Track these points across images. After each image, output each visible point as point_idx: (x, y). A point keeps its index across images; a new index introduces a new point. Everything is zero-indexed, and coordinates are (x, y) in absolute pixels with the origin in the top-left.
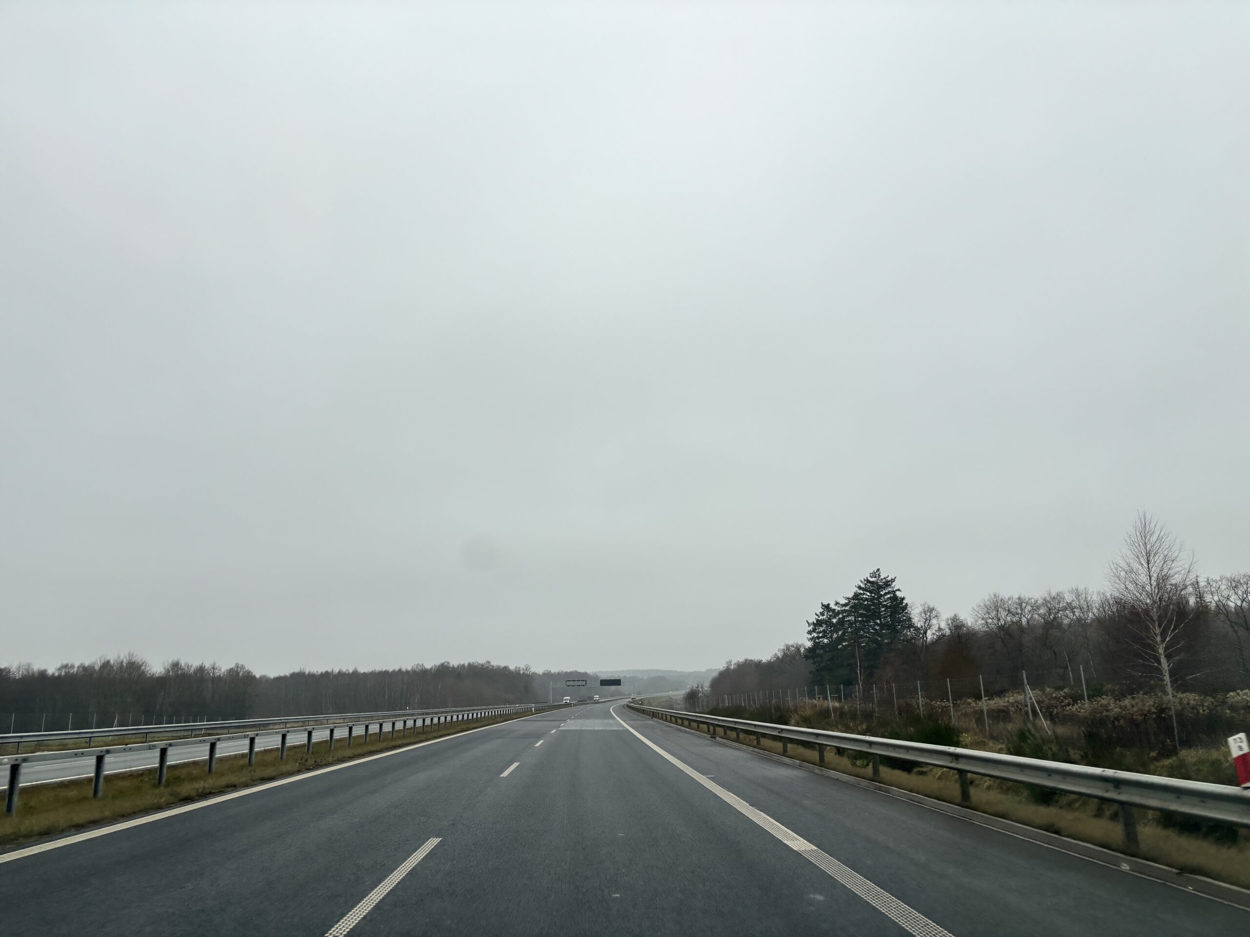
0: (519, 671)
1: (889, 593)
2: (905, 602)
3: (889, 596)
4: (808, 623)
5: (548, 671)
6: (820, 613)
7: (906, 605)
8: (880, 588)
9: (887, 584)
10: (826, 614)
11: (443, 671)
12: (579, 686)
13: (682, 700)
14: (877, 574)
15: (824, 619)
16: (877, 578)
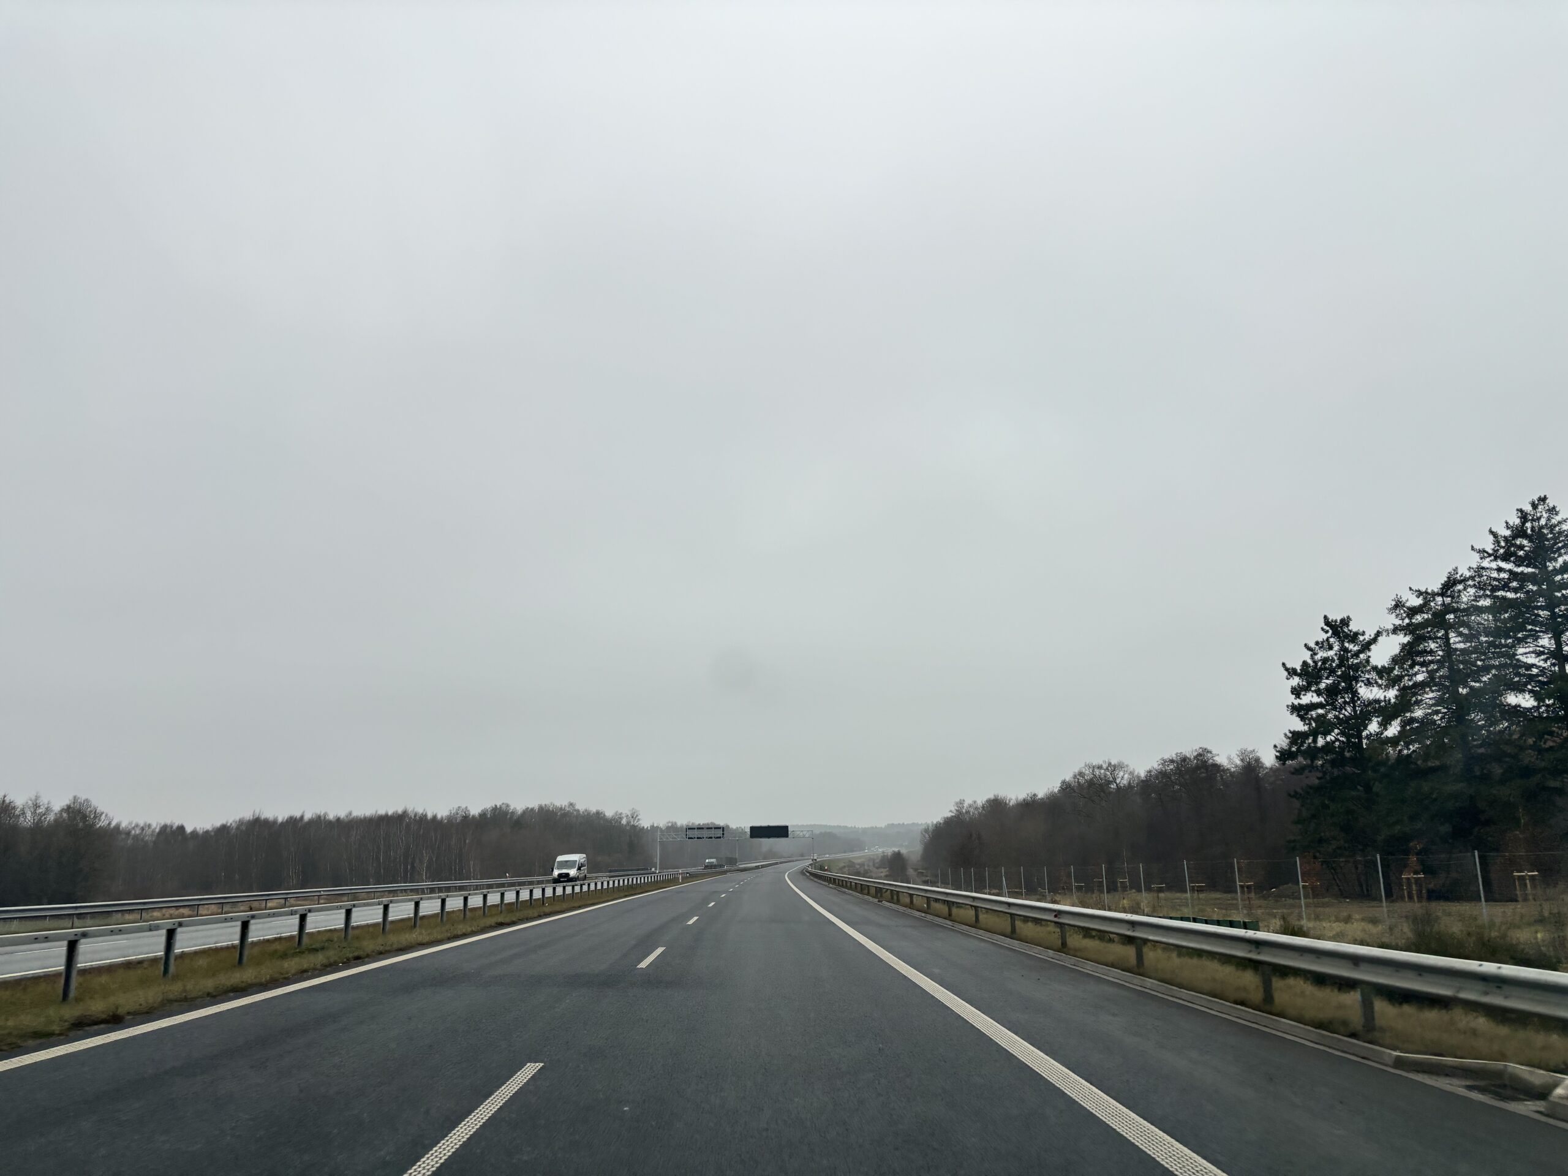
0: (621, 818)
4: (1288, 669)
5: (672, 823)
6: (1318, 642)
10: (1335, 645)
11: (497, 818)
12: (711, 838)
13: (877, 865)
14: (1540, 510)
15: (1329, 658)
16: (1543, 521)
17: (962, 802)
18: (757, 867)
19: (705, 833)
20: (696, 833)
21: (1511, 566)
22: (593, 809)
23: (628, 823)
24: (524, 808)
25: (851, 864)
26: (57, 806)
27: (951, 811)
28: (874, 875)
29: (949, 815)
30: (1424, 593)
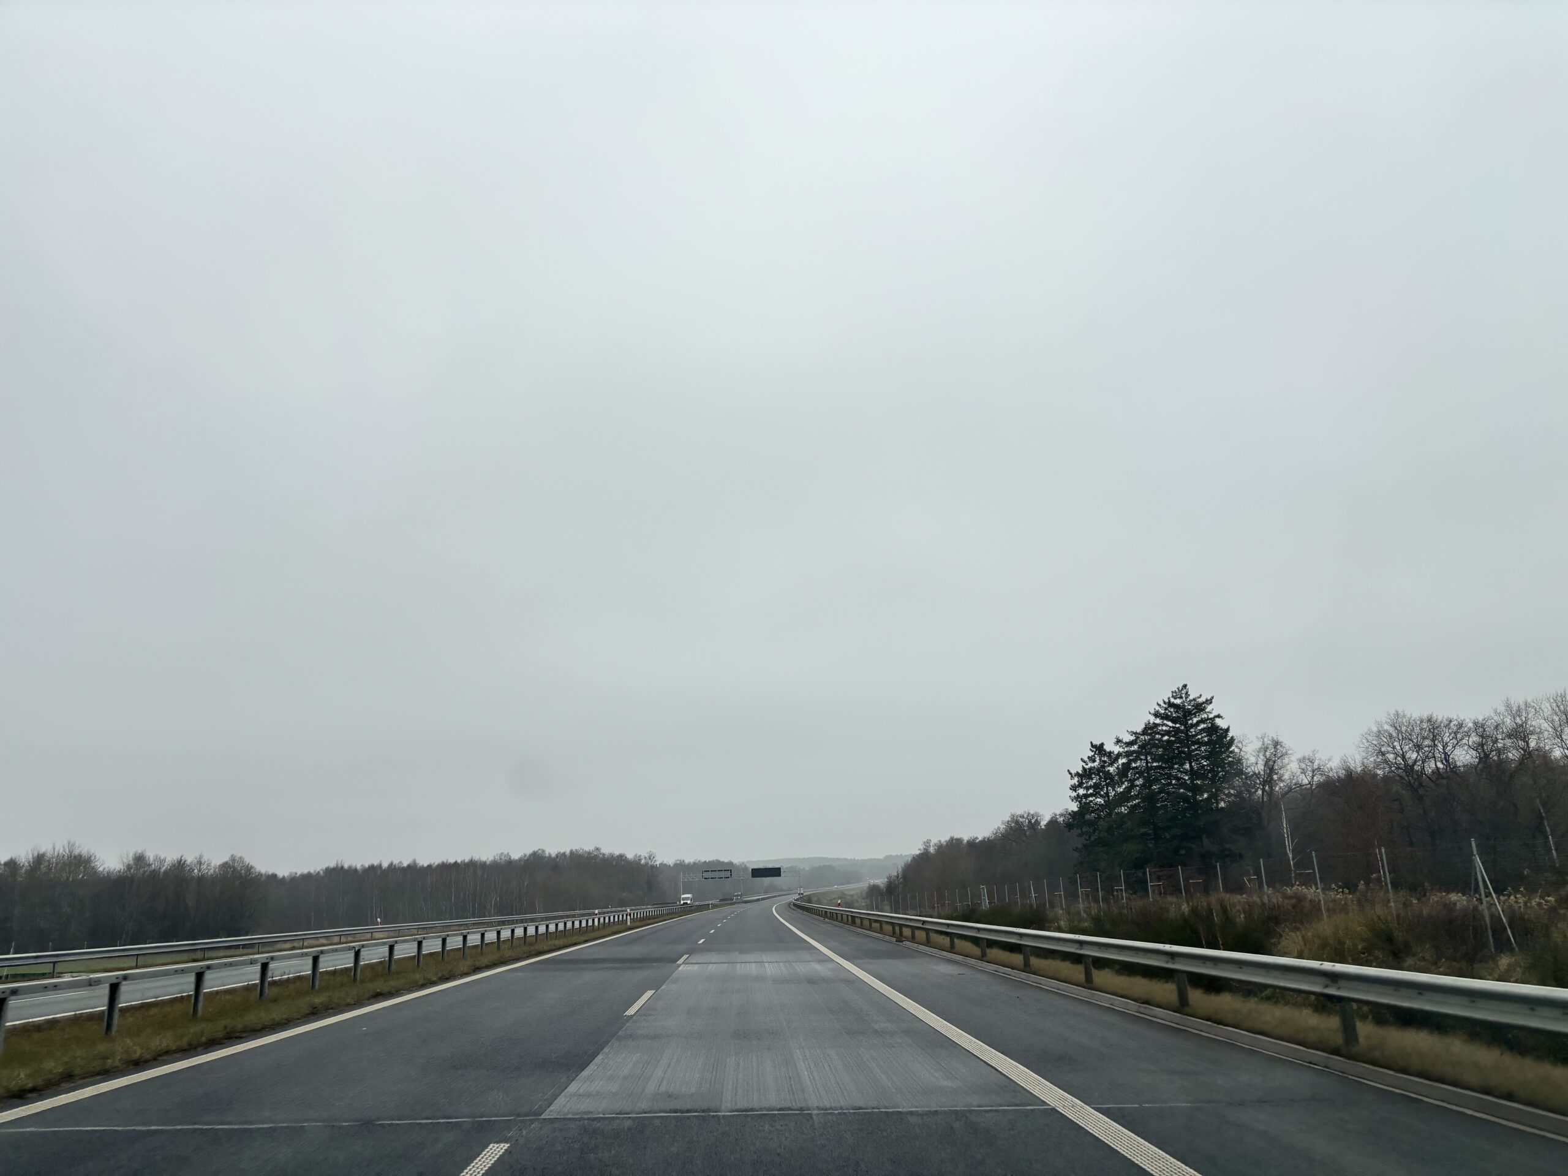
0: (640, 860)
1: (1202, 721)
2: (1230, 734)
3: (1202, 726)
4: (1071, 774)
5: (680, 860)
6: (1089, 757)
7: (1232, 739)
8: (1188, 714)
9: (1200, 707)
10: (1097, 759)
12: (721, 878)
14: (1183, 692)
15: (1094, 767)
16: (1184, 699)
17: (928, 842)
18: (758, 900)
19: (717, 874)
20: (710, 875)
21: (1170, 724)
22: (617, 852)
23: (647, 864)
24: (557, 853)
25: (842, 895)
26: (217, 863)
27: (920, 849)
29: (918, 852)
30: (1134, 733)
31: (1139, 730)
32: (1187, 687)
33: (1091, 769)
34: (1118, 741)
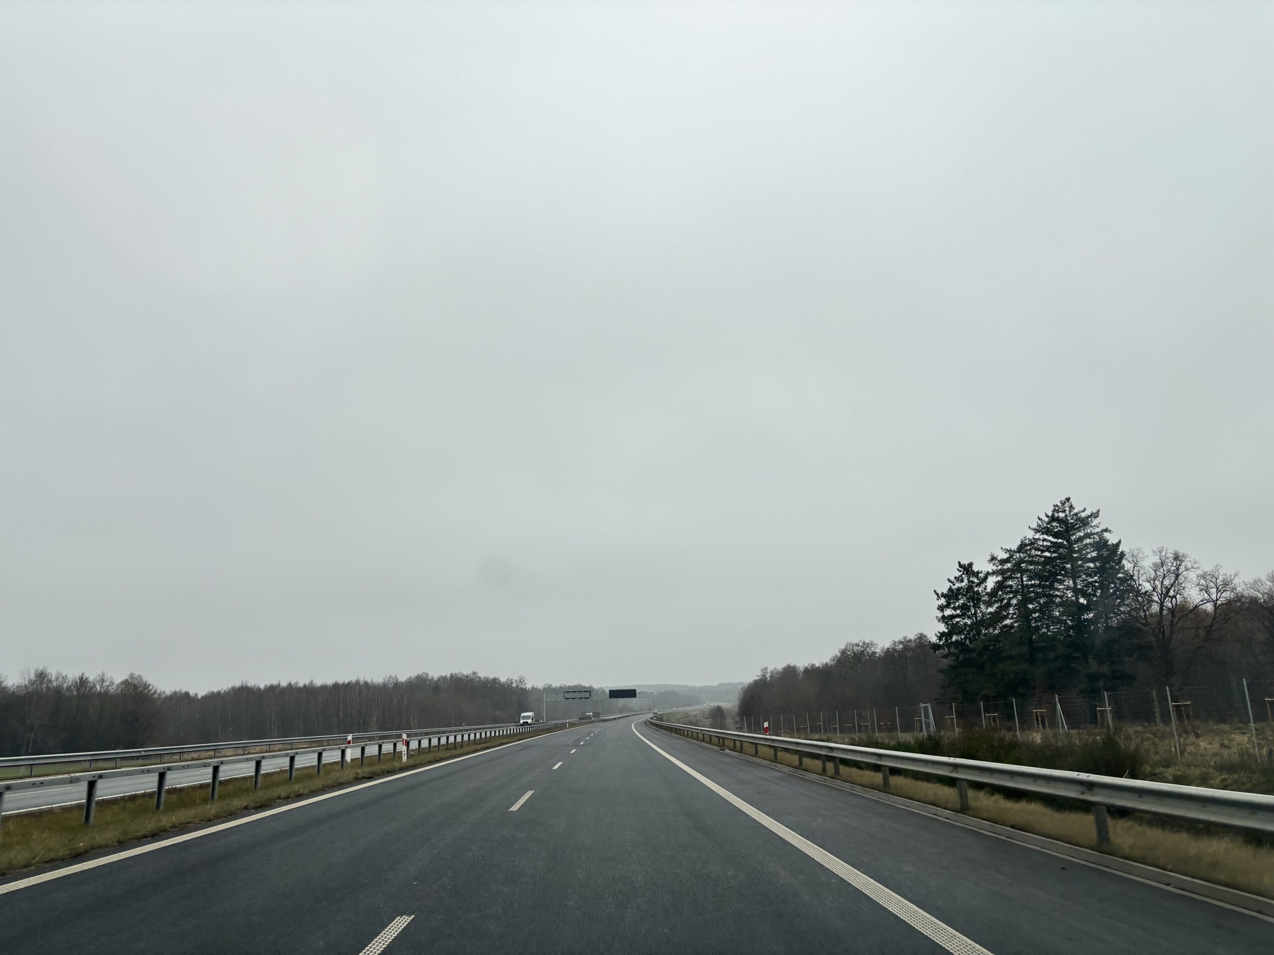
0: (512, 683)
1: (1088, 536)
2: (1121, 549)
3: (1088, 541)
4: (937, 594)
5: (548, 685)
6: (956, 578)
7: (1123, 554)
8: (1071, 528)
9: (1084, 522)
10: (965, 579)
11: (420, 684)
12: (582, 698)
13: (706, 717)
14: (1066, 506)
15: (962, 587)
16: (1067, 512)
17: (766, 669)
18: (615, 719)
19: (577, 695)
20: (570, 695)
21: (1051, 538)
22: (491, 676)
23: (517, 687)
24: (439, 676)
25: (687, 715)
26: (118, 680)
27: (758, 676)
28: (701, 723)
29: (757, 678)
30: (1009, 551)
31: (1014, 547)
32: (1070, 501)
33: (959, 589)
34: (993, 558)
